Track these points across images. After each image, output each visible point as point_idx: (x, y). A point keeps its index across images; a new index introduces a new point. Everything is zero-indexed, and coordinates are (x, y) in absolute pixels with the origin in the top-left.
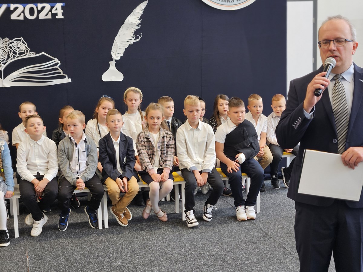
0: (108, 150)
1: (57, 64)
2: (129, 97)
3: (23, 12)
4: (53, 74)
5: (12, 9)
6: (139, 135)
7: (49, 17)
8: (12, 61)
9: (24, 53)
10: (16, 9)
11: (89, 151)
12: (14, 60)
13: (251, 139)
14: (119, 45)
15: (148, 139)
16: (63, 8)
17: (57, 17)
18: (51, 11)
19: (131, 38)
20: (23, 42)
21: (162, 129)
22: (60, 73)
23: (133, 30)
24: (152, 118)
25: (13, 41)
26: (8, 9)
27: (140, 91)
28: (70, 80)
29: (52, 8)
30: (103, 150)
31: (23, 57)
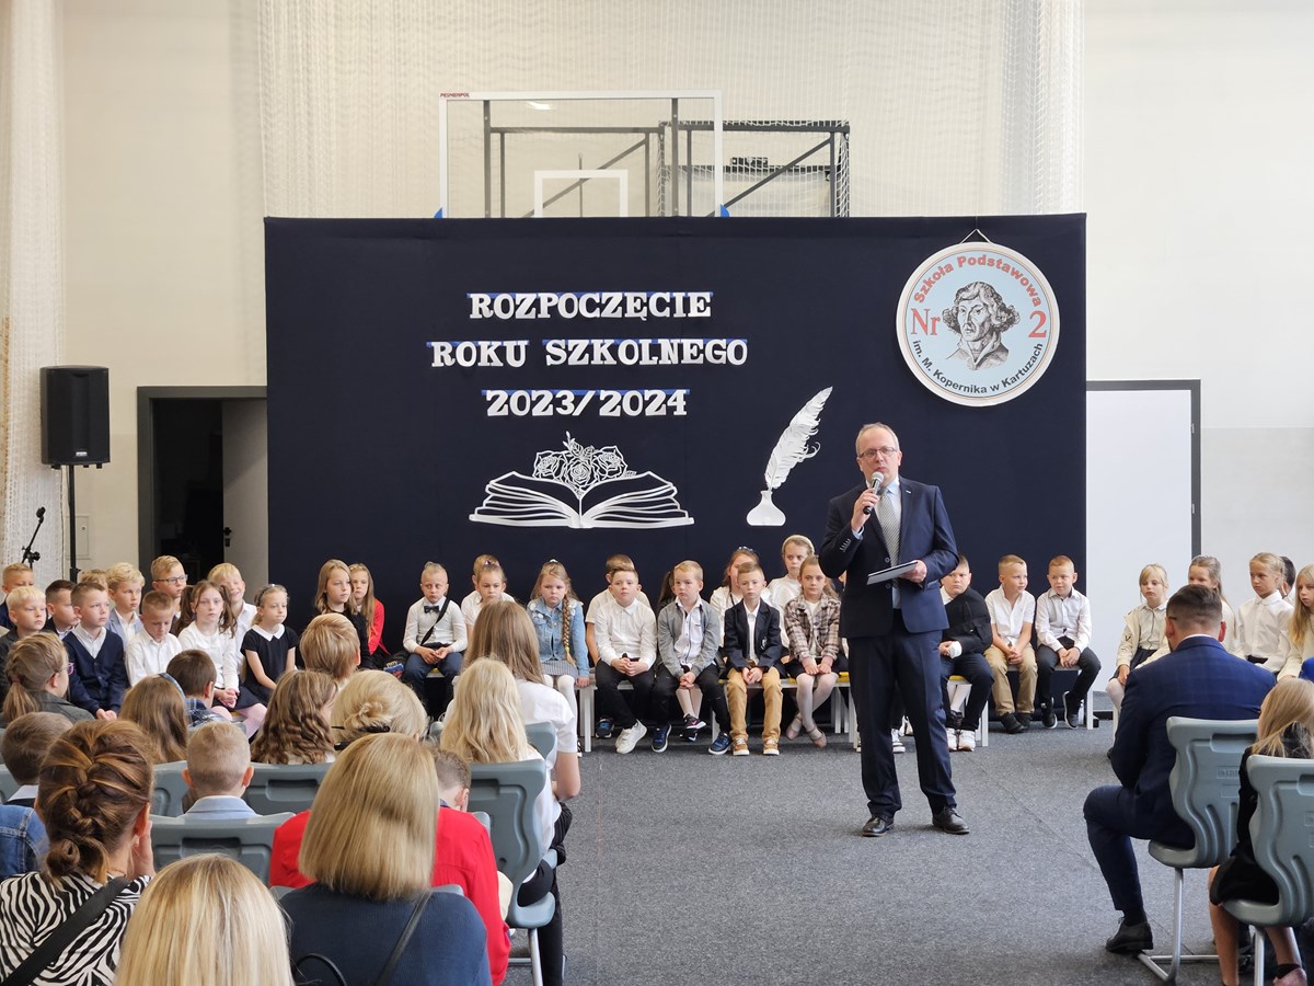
0: (738, 625)
1: (672, 491)
2: (788, 553)
3: (620, 403)
4: (662, 507)
5: (602, 398)
6: (789, 604)
7: (663, 412)
8: (597, 484)
9: (618, 471)
10: (608, 398)
11: (706, 626)
12: (600, 483)
13: (976, 623)
14: (779, 462)
15: (802, 611)
16: (686, 397)
17: (675, 413)
18: (665, 402)
19: (801, 451)
20: (617, 453)
21: (825, 595)
22: (676, 507)
23: (805, 438)
24: (809, 578)
25: (601, 451)
26: (596, 397)
27: (809, 541)
28: (691, 521)
29: (668, 397)
30: (731, 626)
31: (615, 478)
